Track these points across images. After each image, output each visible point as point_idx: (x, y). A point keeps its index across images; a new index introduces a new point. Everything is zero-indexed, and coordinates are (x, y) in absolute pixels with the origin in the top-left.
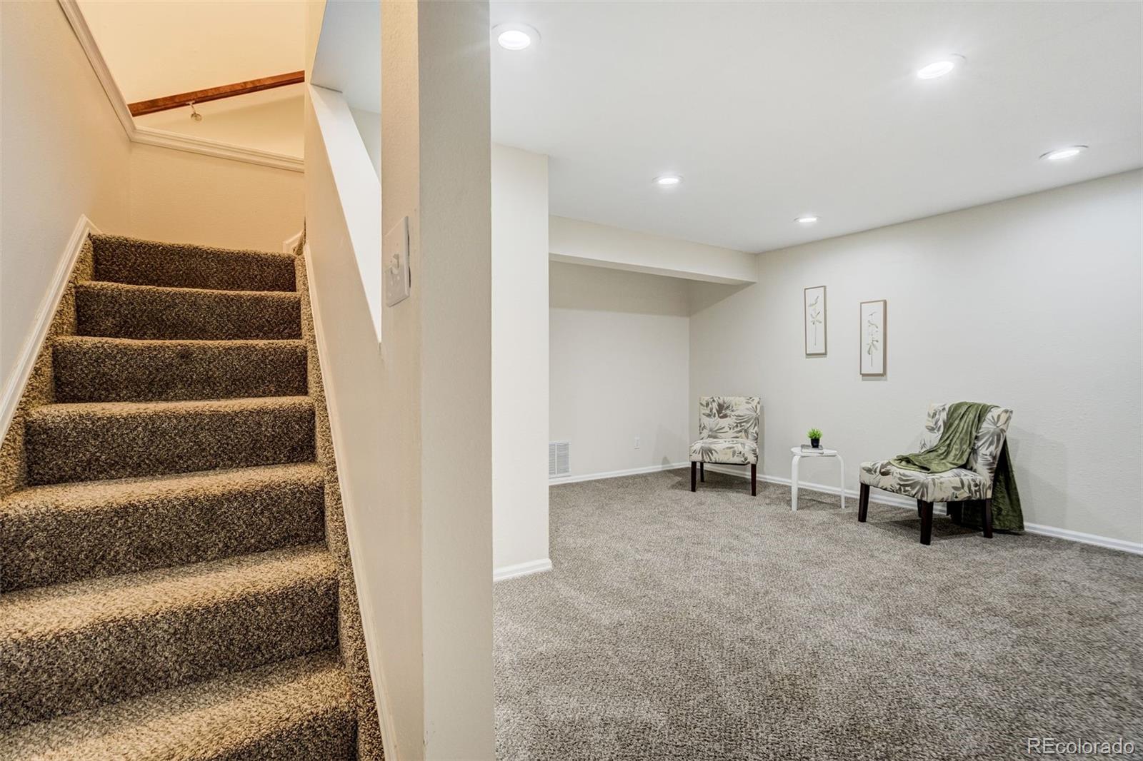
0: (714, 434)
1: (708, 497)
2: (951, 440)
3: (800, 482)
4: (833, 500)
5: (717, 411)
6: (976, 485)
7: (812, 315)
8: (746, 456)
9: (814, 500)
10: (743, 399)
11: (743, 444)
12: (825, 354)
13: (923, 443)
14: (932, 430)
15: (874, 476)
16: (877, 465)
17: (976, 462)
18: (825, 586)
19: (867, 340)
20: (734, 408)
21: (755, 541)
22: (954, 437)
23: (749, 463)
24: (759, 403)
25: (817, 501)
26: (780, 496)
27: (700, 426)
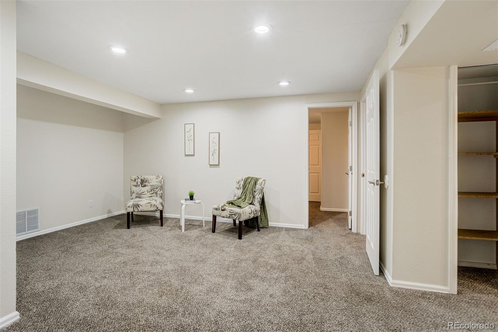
0: (139, 196)
1: (137, 231)
2: (246, 193)
3: (186, 216)
4: (199, 223)
5: (140, 183)
6: (256, 211)
7: (188, 136)
8: (157, 206)
9: (191, 225)
10: (154, 177)
11: (156, 200)
12: (194, 155)
13: (235, 194)
14: (238, 189)
15: (219, 212)
16: (220, 206)
17: (255, 202)
18: (209, 274)
19: (212, 149)
20: (149, 182)
21: (168, 254)
22: (247, 191)
23: (159, 210)
24: (162, 178)
25: (192, 225)
26: (174, 224)
27: (131, 192)
